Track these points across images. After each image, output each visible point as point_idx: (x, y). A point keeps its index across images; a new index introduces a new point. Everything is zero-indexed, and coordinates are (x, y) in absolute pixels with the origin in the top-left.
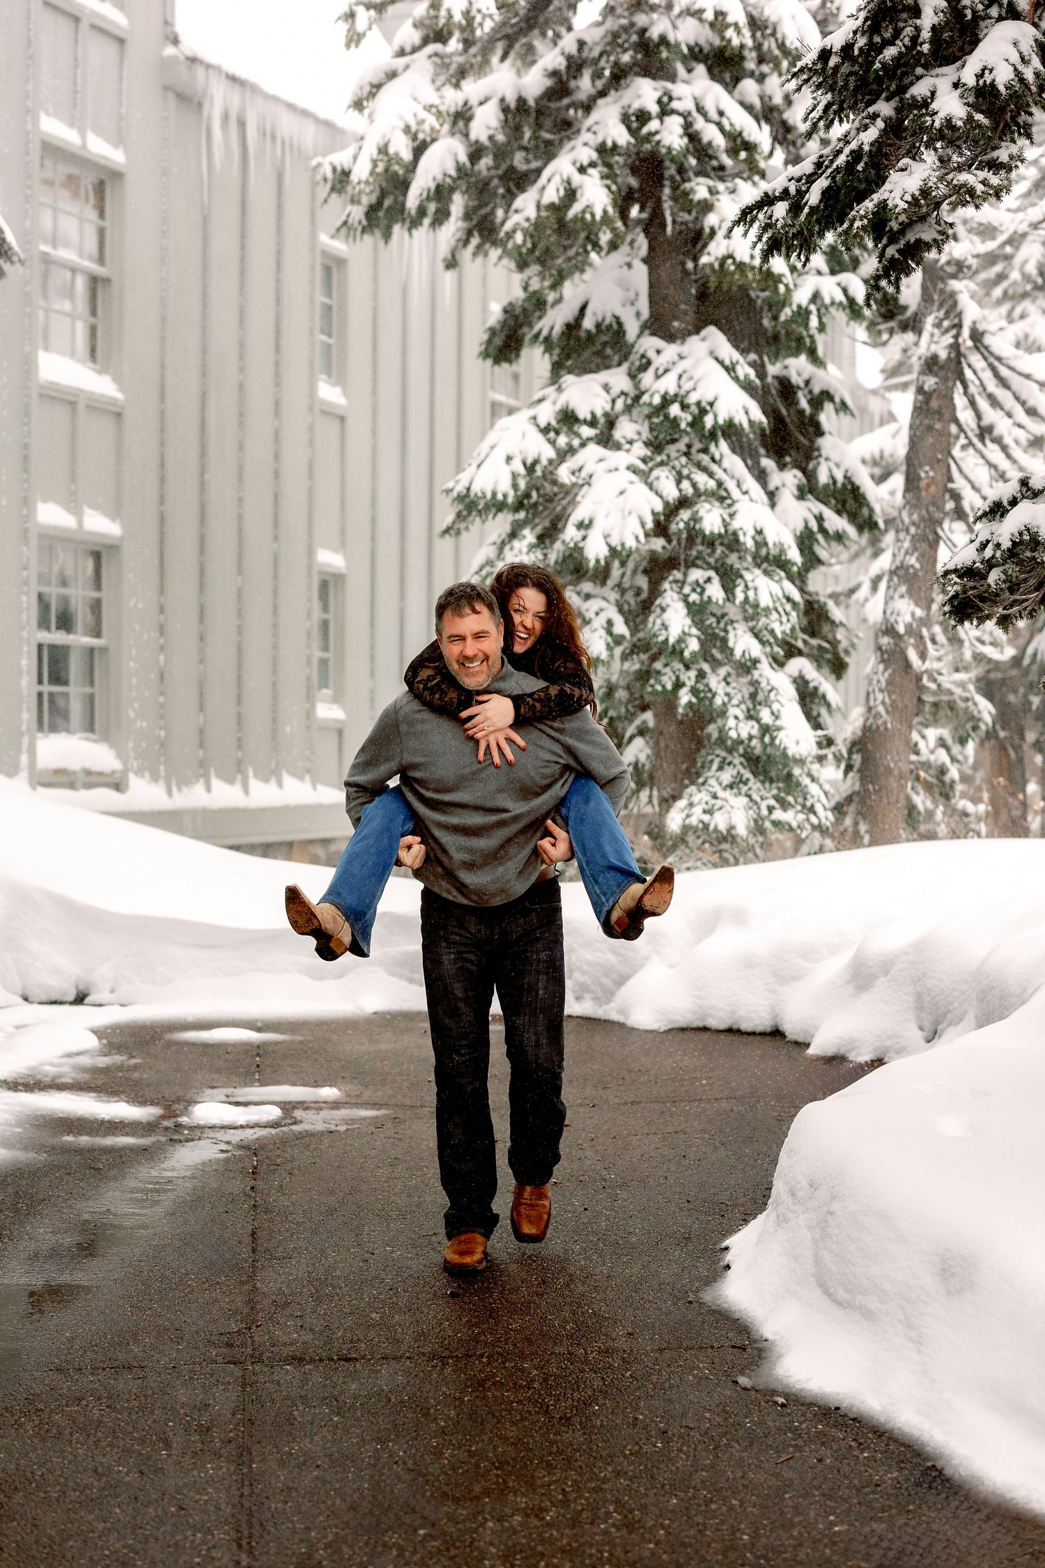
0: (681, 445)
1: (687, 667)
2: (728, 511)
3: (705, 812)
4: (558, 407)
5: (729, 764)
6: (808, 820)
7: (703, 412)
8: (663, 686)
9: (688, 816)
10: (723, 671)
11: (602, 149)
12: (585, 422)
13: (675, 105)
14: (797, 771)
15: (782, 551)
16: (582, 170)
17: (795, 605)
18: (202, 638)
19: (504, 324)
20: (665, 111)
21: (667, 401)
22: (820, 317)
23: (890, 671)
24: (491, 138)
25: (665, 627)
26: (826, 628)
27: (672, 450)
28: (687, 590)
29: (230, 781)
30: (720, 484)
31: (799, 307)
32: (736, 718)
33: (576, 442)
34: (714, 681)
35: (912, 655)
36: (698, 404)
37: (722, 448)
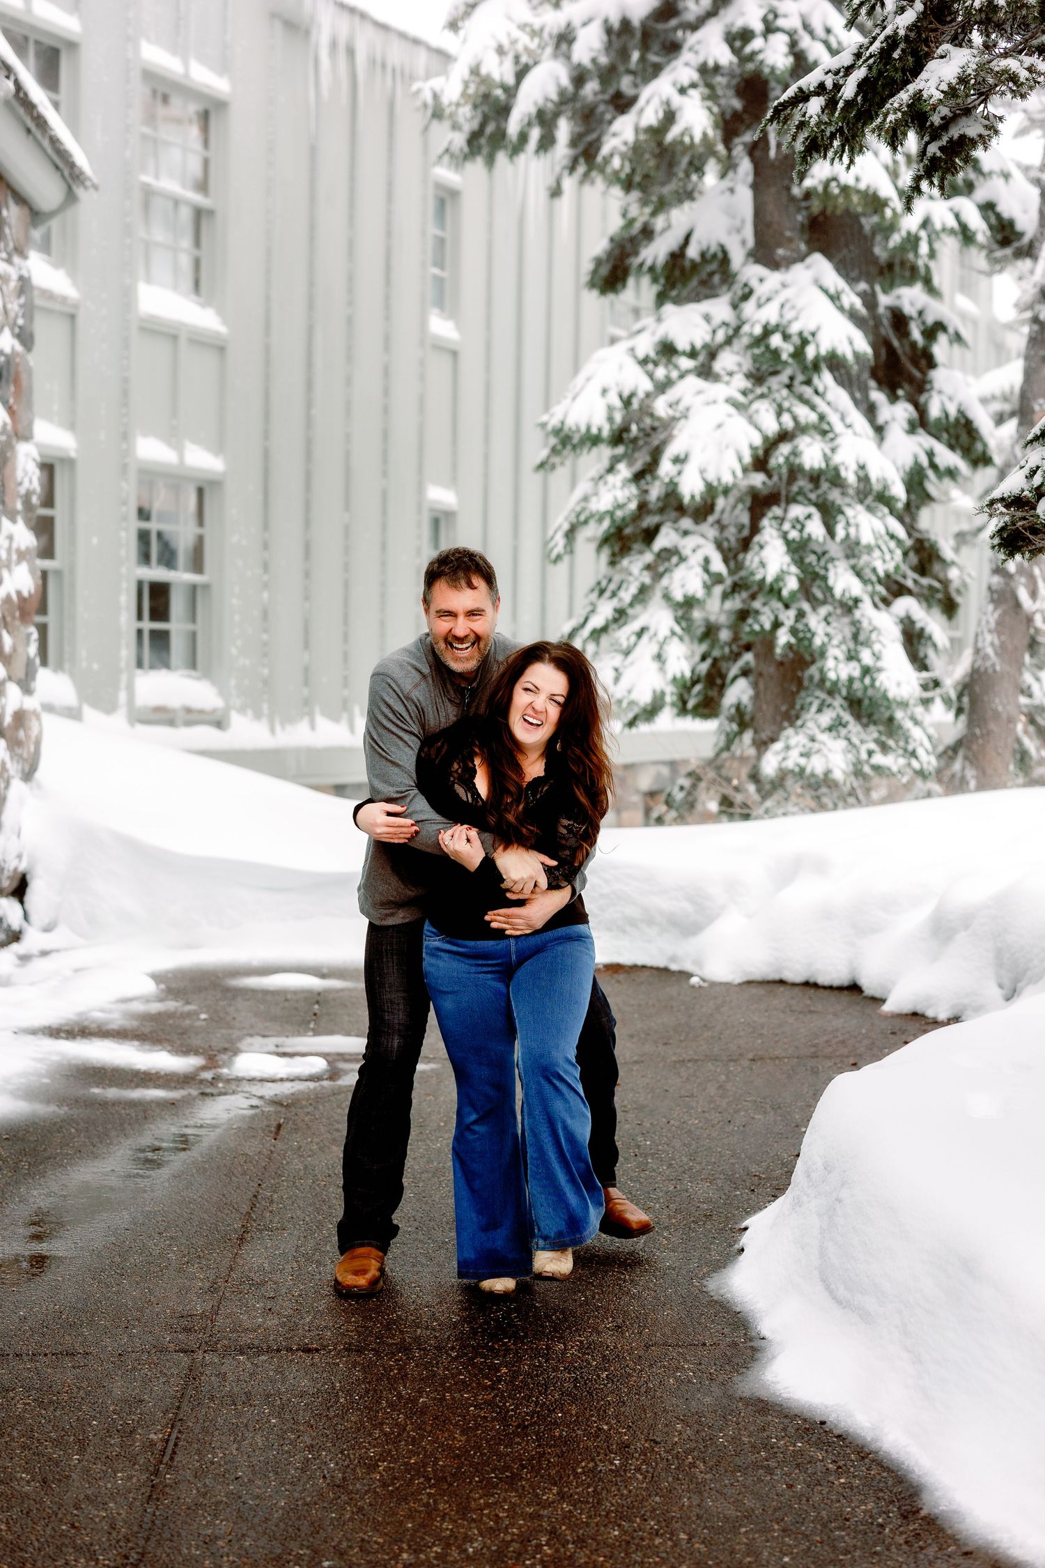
0: (784, 377)
1: (787, 606)
2: (830, 445)
3: (802, 755)
4: (657, 338)
5: (829, 706)
6: (909, 765)
7: (805, 342)
8: (762, 626)
9: (784, 759)
10: (823, 611)
11: (703, 70)
12: (684, 353)
13: (781, 22)
14: (899, 715)
15: (886, 487)
16: (682, 91)
17: (899, 542)
18: (307, 575)
19: (610, 254)
20: (769, 29)
21: (767, 332)
22: (930, 243)
23: (999, 612)
24: (594, 61)
25: (763, 565)
26: (937, 567)
27: (774, 382)
28: (786, 526)
29: (336, 719)
30: (822, 417)
31: (909, 233)
32: (836, 658)
33: (674, 374)
34: (814, 621)
35: (1023, 595)
36: (800, 334)
37: (826, 379)
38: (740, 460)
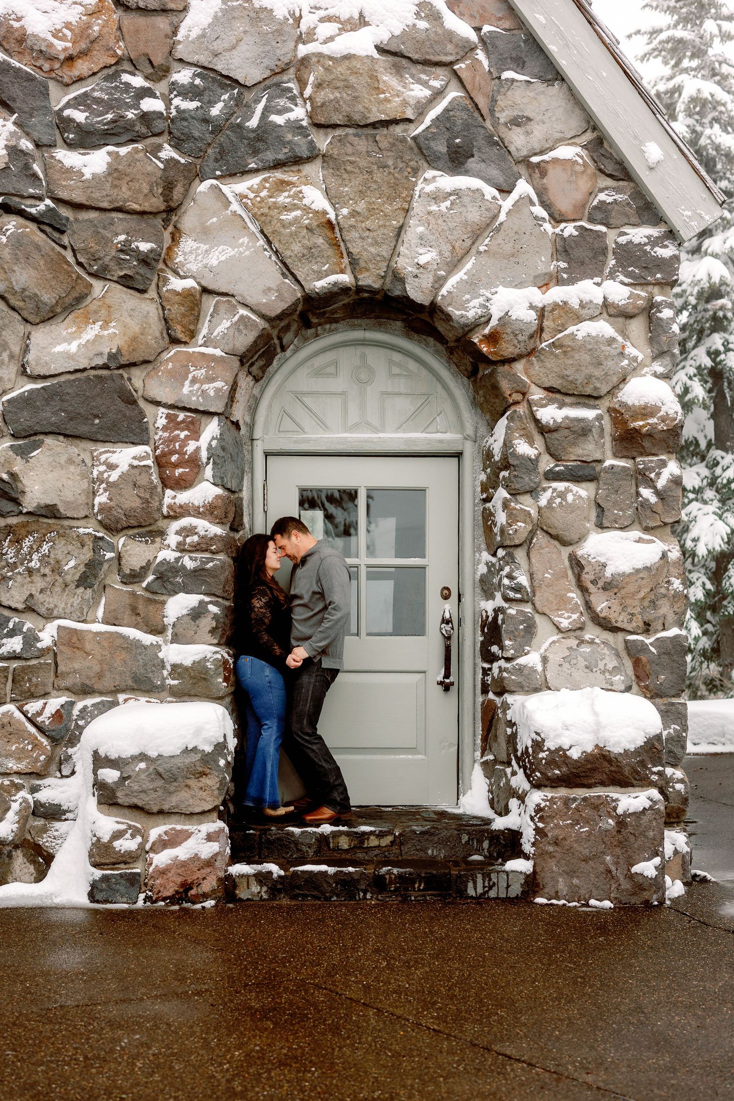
38: (723, 540)
